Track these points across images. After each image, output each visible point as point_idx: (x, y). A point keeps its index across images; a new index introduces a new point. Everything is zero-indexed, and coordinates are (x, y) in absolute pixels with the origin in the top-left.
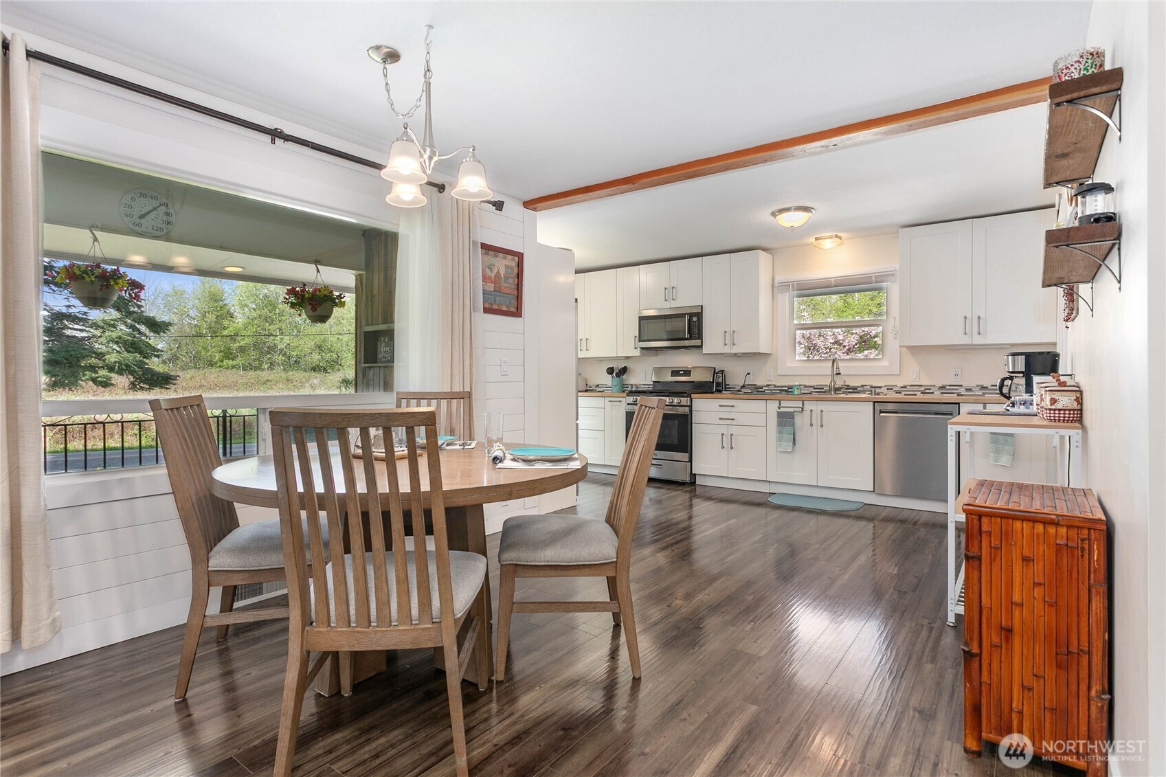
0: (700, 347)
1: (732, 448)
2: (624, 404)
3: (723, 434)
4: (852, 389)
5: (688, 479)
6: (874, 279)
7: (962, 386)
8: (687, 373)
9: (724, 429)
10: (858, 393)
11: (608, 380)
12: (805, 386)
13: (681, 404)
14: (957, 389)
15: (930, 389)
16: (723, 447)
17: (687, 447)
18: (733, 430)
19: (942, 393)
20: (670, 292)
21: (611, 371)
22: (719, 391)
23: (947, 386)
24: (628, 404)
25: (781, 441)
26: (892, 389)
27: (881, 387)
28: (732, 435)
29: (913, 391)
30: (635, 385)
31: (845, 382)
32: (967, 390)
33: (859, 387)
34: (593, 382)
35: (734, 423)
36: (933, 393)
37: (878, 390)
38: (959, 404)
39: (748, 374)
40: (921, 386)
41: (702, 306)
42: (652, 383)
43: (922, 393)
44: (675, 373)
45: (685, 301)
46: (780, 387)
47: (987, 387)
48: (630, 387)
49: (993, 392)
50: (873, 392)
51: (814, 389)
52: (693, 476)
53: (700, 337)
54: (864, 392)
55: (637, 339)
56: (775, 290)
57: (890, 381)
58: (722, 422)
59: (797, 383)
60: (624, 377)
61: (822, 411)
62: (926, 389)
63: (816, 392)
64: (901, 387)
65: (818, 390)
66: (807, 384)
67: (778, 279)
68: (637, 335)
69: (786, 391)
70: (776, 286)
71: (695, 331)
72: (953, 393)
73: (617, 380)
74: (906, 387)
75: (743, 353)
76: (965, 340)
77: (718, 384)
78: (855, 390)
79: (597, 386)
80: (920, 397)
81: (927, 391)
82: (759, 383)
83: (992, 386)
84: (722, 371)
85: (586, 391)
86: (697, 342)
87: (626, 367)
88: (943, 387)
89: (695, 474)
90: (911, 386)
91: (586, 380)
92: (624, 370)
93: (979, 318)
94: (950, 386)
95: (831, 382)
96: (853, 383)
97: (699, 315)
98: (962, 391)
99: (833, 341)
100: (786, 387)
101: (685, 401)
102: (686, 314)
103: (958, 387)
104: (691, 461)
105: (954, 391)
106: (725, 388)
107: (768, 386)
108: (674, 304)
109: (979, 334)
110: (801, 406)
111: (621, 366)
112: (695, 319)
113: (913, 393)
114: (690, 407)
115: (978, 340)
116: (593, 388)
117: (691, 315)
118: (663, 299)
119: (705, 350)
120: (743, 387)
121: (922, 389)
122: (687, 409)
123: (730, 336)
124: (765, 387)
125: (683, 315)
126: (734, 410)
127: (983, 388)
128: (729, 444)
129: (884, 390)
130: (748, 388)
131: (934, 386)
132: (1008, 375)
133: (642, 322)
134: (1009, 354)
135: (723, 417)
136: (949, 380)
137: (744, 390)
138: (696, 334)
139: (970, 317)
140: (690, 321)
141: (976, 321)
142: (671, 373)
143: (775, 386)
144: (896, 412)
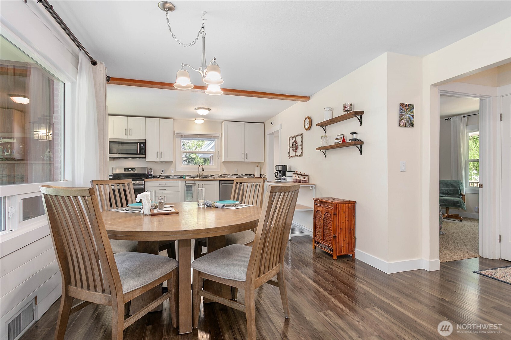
0: (145, 158)
3: (160, 196)
4: (205, 176)
8: (134, 170)
12: (187, 175)
13: (140, 184)
18: (165, 194)
19: (232, 177)
20: (128, 131)
25: (187, 197)
26: (217, 176)
27: (214, 175)
28: (165, 196)
31: (202, 173)
32: (239, 176)
33: (207, 175)
35: (166, 191)
36: (229, 177)
39: (163, 170)
41: (145, 140)
44: (127, 170)
45: (136, 136)
46: (177, 176)
50: (212, 177)
51: (191, 176)
53: (145, 154)
54: (208, 177)
57: (215, 173)
58: (160, 191)
59: (181, 174)
64: (220, 175)
66: (188, 175)
67: (176, 132)
69: (179, 177)
70: (176, 135)
71: (143, 151)
75: (163, 162)
76: (243, 161)
77: (150, 175)
80: (226, 179)
82: (167, 174)
84: (151, 169)
86: (143, 156)
88: (233, 175)
90: (223, 175)
93: (246, 153)
94: (235, 175)
95: (198, 174)
97: (144, 144)
100: (179, 176)
102: (138, 143)
103: (237, 175)
105: (235, 177)
106: (154, 177)
107: (172, 175)
108: (130, 137)
109: (246, 158)
110: (194, 183)
112: (142, 145)
113: (224, 177)
114: (144, 185)
115: (246, 160)
117: (141, 143)
118: (125, 134)
119: (147, 160)
121: (227, 176)
122: (142, 187)
123: (160, 154)
124: (170, 176)
125: (137, 143)
126: (166, 185)
127: (243, 175)
130: (163, 176)
131: (230, 175)
132: (276, 171)
133: (111, 144)
134: (276, 166)
135: (161, 189)
136: (234, 173)
137: (160, 177)
138: (143, 152)
139: (244, 153)
140: (140, 146)
141: (245, 154)
142: (124, 170)
143: (175, 175)
144: (226, 184)
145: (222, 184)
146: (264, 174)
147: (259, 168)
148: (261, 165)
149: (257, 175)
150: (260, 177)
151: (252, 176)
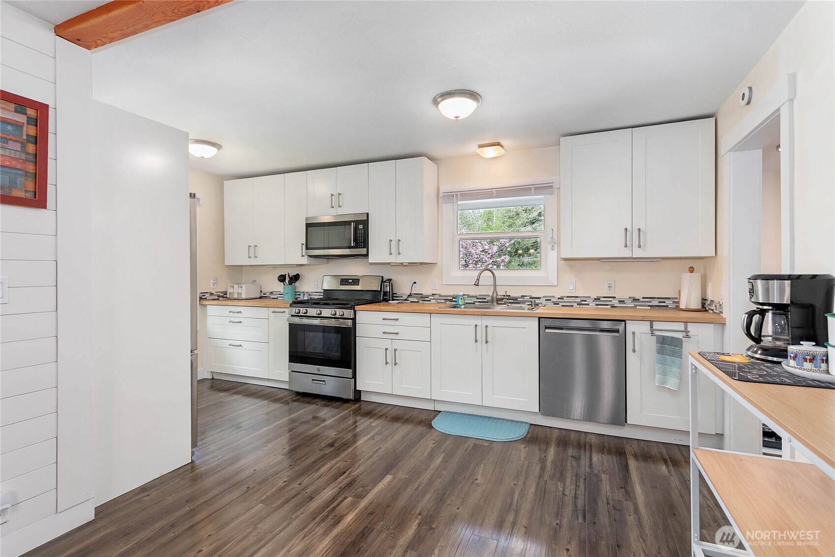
0: (366, 255)
1: (395, 364)
2: (287, 315)
3: (386, 349)
4: (513, 299)
5: (351, 397)
6: (533, 191)
7: (615, 297)
8: (356, 281)
9: (387, 344)
10: (519, 303)
11: (279, 287)
12: (469, 296)
13: (344, 317)
14: (611, 301)
15: (586, 301)
16: (387, 363)
17: (350, 362)
18: (396, 345)
19: (596, 305)
20: (336, 199)
21: (283, 278)
22: (386, 300)
23: (601, 297)
24: (292, 316)
26: (550, 300)
27: (540, 298)
28: (395, 350)
29: (570, 302)
30: (307, 292)
31: (506, 292)
32: (620, 302)
33: (519, 298)
34: (267, 289)
35: (398, 337)
36: (588, 305)
37: (537, 301)
38: (624, 321)
39: (415, 283)
40: (577, 297)
41: (368, 214)
42: (323, 291)
43: (578, 304)
44: (344, 281)
45: (350, 209)
46: (445, 296)
47: (639, 299)
48: (302, 294)
49: (644, 304)
50: (533, 303)
51: (477, 299)
52: (358, 393)
53: (366, 246)
54: (524, 302)
55: (304, 247)
56: (440, 200)
57: (548, 292)
58: (386, 336)
59: (461, 294)
60: (297, 284)
61: (486, 327)
62: (582, 301)
63: (479, 302)
64: (559, 298)
65: (481, 300)
66: (471, 294)
67: (444, 188)
68: (305, 243)
69: (451, 301)
70: (441, 196)
71: (361, 239)
72: (607, 305)
73: (289, 288)
74: (563, 299)
75: (409, 263)
76: (626, 253)
77: (385, 293)
78: (515, 300)
79: (271, 293)
81: (583, 303)
82: (425, 293)
83: (643, 298)
84: (390, 280)
85: (261, 298)
86: (364, 251)
87: (298, 274)
88: (597, 299)
89: (360, 391)
90: (567, 297)
91: (261, 287)
92: (295, 278)
93: (639, 230)
94: (604, 297)
95: (493, 293)
96: (514, 293)
97: (366, 223)
98: (615, 302)
99: (481, 250)
100: (450, 296)
101: (348, 313)
102: (352, 221)
103: (612, 299)
104: (354, 376)
105: (607, 303)
106: (393, 297)
107: (433, 295)
108: (341, 211)
109: (640, 246)
111: (293, 273)
112: (361, 227)
113: (570, 304)
114: (354, 320)
115: (637, 253)
116: (268, 295)
117: (357, 223)
118: (330, 206)
119: (371, 259)
120: (410, 296)
121: (578, 300)
122: (350, 323)
123: (395, 245)
124: (430, 296)
125: (348, 223)
126: (398, 323)
127: (635, 300)
128: (392, 359)
129: (543, 301)
130: (414, 297)
131: (590, 297)
132: (754, 307)
133: (309, 228)
134: (756, 277)
135: (387, 331)
136: (603, 292)
137: (411, 299)
138: (362, 243)
139: (629, 229)
140: (356, 229)
141: (636, 233)
142: (341, 282)
143: (440, 295)
144: (561, 329)
145: (547, 328)
146: (716, 300)
147: (696, 277)
148: (705, 269)
149: (690, 299)
150: (700, 307)
151: (668, 302)
